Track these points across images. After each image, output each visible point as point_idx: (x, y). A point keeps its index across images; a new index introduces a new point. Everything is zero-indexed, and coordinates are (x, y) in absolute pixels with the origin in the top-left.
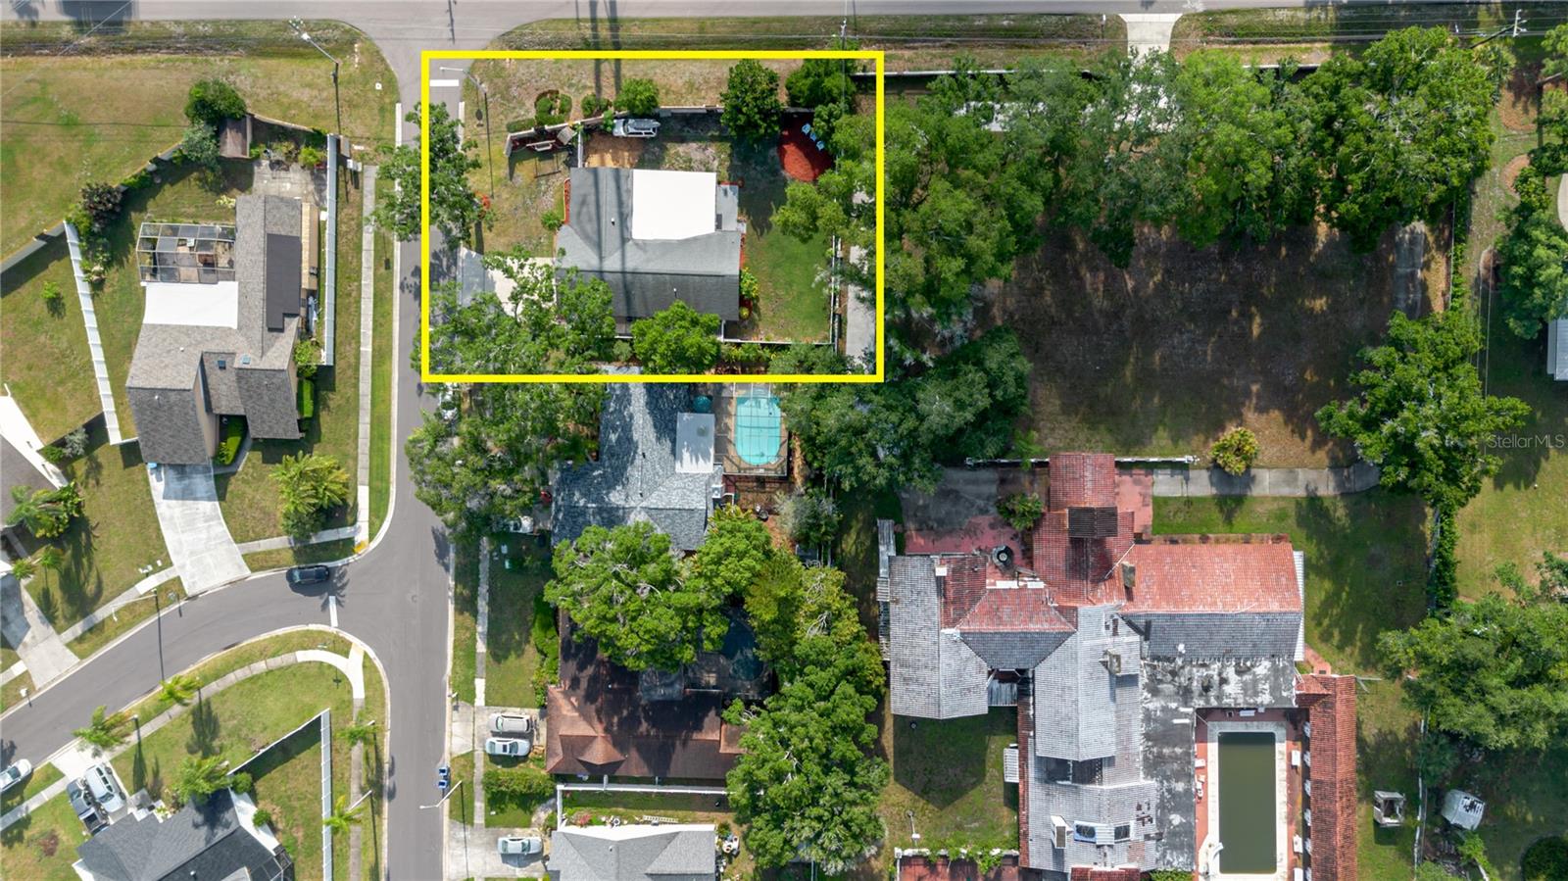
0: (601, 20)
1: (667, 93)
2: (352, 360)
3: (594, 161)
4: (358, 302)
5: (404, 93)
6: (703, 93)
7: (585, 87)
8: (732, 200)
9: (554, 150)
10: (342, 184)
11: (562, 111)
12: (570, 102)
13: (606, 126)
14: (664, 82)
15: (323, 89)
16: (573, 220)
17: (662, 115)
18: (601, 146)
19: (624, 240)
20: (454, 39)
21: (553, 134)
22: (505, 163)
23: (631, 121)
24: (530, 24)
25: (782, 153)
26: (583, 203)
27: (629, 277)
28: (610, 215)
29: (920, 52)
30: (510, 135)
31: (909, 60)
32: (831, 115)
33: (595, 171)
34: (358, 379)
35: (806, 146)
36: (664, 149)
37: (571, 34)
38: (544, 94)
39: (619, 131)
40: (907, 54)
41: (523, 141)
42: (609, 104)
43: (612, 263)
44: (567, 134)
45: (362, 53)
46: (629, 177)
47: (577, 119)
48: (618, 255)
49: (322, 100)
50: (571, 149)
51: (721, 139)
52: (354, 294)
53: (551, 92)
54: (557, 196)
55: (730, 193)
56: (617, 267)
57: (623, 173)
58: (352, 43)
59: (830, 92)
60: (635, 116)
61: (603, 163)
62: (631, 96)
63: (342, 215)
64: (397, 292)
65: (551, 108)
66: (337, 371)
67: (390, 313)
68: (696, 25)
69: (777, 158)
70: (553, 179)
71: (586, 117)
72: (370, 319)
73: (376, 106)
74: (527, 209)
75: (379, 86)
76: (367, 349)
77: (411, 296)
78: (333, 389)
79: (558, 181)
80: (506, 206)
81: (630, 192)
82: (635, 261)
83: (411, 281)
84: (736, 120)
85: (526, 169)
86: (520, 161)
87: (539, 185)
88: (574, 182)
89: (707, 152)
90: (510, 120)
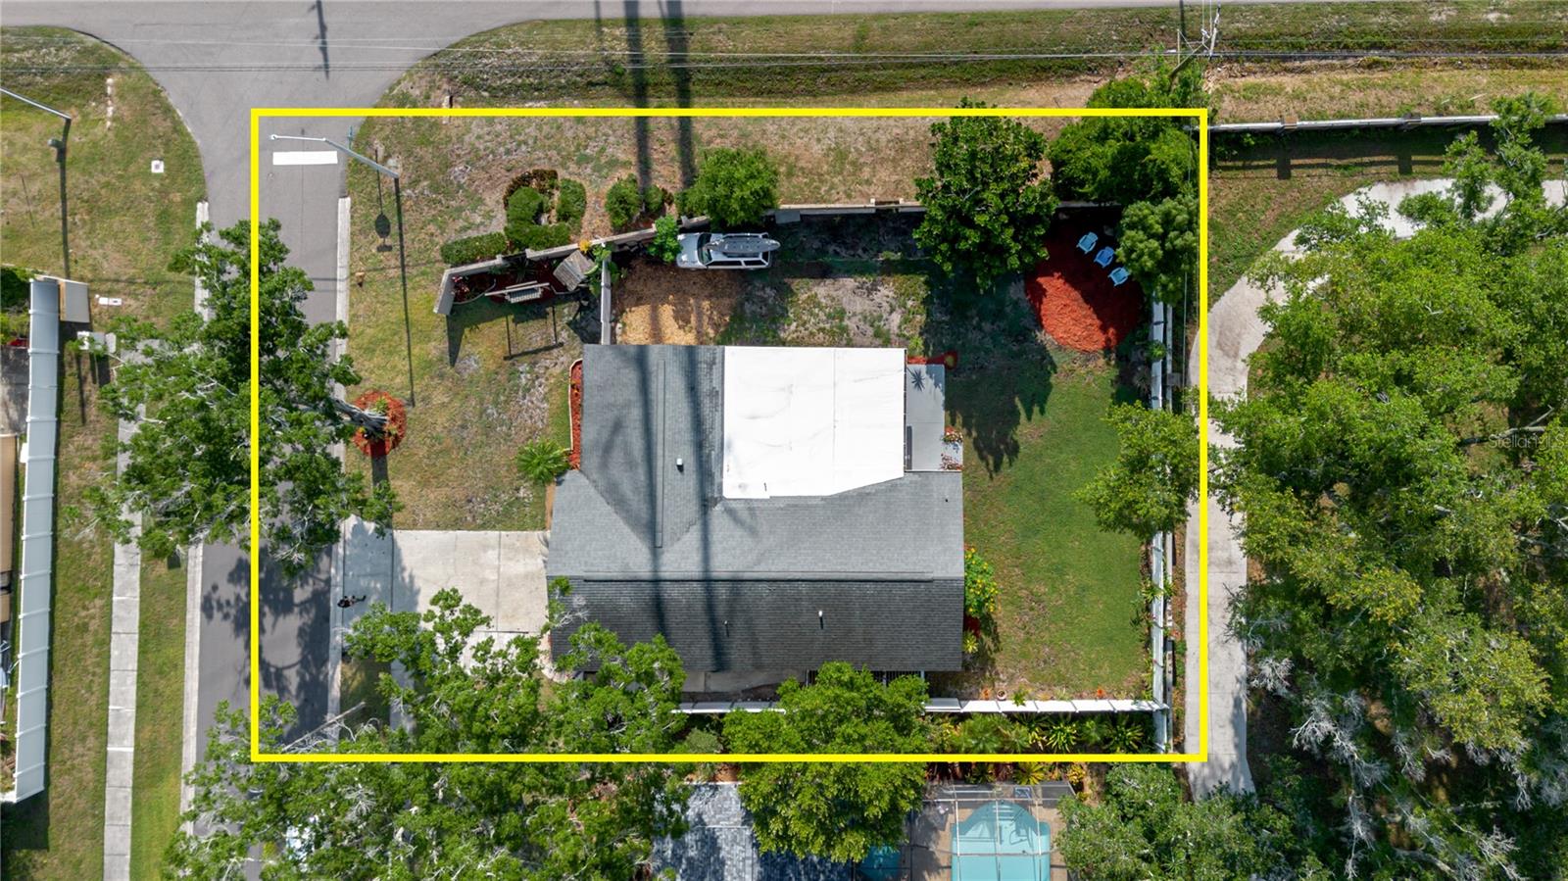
0: (648, 23)
1: (790, 174)
2: (89, 776)
3: (636, 326)
4: (104, 643)
5: (214, 186)
6: (866, 173)
7: (614, 163)
8: (933, 395)
9: (548, 298)
10: (71, 381)
11: (564, 216)
12: (580, 196)
13: (662, 248)
14: (783, 149)
15: (33, 176)
16: (591, 461)
17: (781, 220)
18: (651, 289)
19: (707, 500)
20: (327, 67)
21: (544, 269)
22: (441, 331)
23: (716, 239)
24: (494, 32)
25: (1037, 294)
26: (617, 427)
27: (722, 591)
28: (675, 451)
29: (1316, 77)
30: (448, 272)
31: (1297, 96)
32: (1167, 220)
33: (640, 359)
34: (101, 819)
35: (1089, 281)
36: (785, 292)
37: (582, 51)
38: (524, 181)
39: (689, 258)
40: (1290, 82)
41: (479, 281)
42: (667, 199)
43: (681, 560)
44: (576, 269)
45: (121, 97)
46: (717, 364)
47: (596, 232)
48: (693, 537)
49: (28, 201)
50: (585, 296)
51: (906, 268)
52: (94, 625)
53: (540, 175)
54: (556, 399)
55: (928, 382)
56: (691, 567)
57: (704, 354)
58: (102, 77)
59: (1162, 174)
60: (723, 227)
61: (657, 335)
62: (721, 190)
63: (70, 450)
64: (194, 615)
65: (541, 210)
66: (53, 803)
67: (177, 666)
68: (848, 32)
69: (1025, 306)
70: (545, 361)
71: (618, 230)
72: (132, 679)
73: (150, 209)
74: (488, 428)
75: (158, 167)
76: (122, 748)
77: (228, 626)
78: (43, 845)
79: (557, 365)
80: (442, 419)
81: (717, 395)
82: (732, 556)
83: (227, 592)
84: (958, 237)
85: (485, 343)
86: (474, 324)
87: (514, 374)
88: (591, 376)
89: (878, 297)
90: (451, 236)
